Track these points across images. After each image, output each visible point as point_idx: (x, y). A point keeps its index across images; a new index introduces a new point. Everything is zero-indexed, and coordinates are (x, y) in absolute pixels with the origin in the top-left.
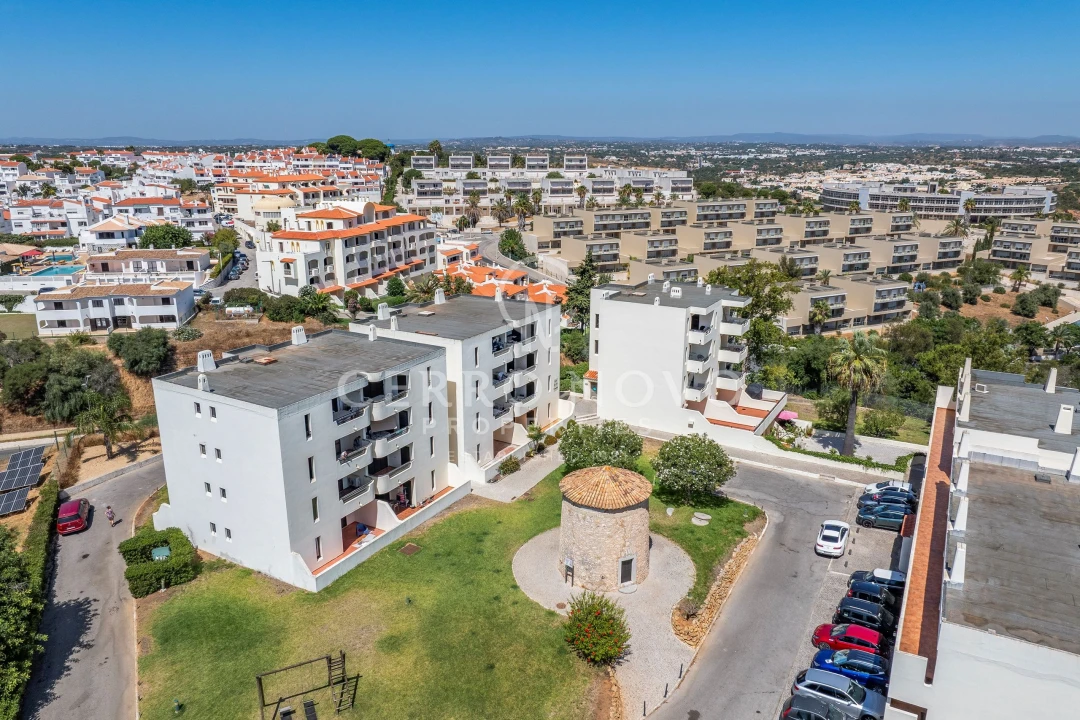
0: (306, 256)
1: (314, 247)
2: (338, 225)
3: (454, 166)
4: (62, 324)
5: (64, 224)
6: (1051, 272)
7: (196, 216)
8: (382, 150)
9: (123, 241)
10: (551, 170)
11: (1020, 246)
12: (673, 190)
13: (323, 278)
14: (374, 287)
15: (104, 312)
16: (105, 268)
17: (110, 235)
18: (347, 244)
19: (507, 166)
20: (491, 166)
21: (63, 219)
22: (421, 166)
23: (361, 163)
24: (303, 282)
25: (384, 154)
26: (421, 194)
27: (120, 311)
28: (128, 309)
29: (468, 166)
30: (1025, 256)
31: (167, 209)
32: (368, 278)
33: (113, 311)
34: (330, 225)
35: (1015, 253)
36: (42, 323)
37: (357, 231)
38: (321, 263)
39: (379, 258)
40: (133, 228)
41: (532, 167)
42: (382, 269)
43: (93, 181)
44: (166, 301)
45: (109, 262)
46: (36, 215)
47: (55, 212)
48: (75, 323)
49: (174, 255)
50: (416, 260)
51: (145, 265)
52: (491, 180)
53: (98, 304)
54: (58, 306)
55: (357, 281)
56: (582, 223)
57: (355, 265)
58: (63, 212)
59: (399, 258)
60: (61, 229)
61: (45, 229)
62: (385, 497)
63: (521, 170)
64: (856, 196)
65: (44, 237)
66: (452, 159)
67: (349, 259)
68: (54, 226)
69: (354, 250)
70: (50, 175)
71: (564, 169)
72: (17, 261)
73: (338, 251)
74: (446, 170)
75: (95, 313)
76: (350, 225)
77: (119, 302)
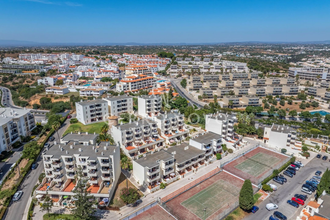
0: (123, 85)
1: (125, 84)
2: (131, 80)
3: (186, 61)
4: (83, 94)
5: (93, 75)
6: (322, 98)
7: (116, 74)
8: (172, 55)
9: (100, 80)
10: (210, 62)
11: (315, 90)
12: (238, 69)
13: (126, 89)
14: (137, 91)
15: (89, 93)
16: (94, 85)
17: (98, 79)
18: (132, 83)
19: (199, 61)
20: (195, 61)
21: (93, 74)
22: (178, 60)
23: (164, 60)
24: (122, 90)
25: (172, 56)
26: (172, 68)
27: (91, 93)
28: (93, 93)
29: (189, 61)
30: (315, 93)
31: (111, 73)
32: (136, 89)
33: (90, 93)
34: (130, 79)
35: (313, 92)
36: (81, 94)
37: (135, 81)
38: (126, 87)
39: (140, 86)
40: (101, 77)
41: (206, 61)
42: (140, 88)
43: (108, 62)
44: (98, 92)
45: (95, 84)
46: (89, 73)
47: (92, 73)
48: (85, 94)
49: (105, 83)
50: (151, 86)
51: (100, 85)
52: (195, 64)
53: (88, 92)
54: (83, 92)
55: (133, 90)
56: (200, 78)
57: (134, 87)
58: (93, 73)
59: (146, 86)
60: (93, 76)
61: (90, 76)
62: (97, 118)
63: (202, 62)
64: (294, 72)
65: (90, 77)
66: (186, 59)
67: (132, 86)
68: (92, 75)
69: (133, 84)
70: (100, 61)
71: (213, 62)
72: (82, 83)
73: (130, 84)
74: (184, 61)
75: (88, 93)
76: (134, 79)
77: (91, 92)
